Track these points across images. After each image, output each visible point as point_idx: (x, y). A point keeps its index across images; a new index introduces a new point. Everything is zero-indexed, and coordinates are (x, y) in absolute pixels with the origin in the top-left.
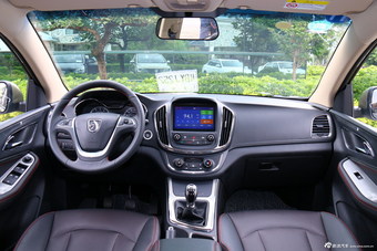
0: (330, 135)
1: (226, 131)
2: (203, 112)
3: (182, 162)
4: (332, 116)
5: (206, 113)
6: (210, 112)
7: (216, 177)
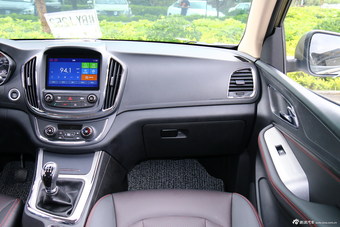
0: (253, 94)
1: (113, 89)
2: (85, 65)
3: (55, 130)
4: (258, 70)
5: (88, 67)
6: (94, 65)
7: (98, 149)
